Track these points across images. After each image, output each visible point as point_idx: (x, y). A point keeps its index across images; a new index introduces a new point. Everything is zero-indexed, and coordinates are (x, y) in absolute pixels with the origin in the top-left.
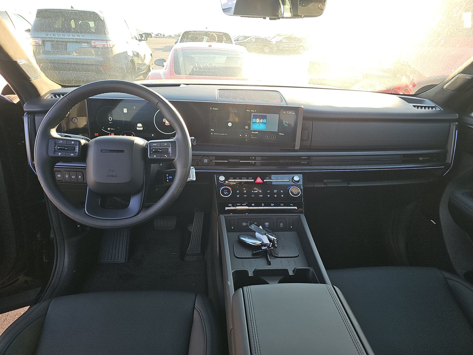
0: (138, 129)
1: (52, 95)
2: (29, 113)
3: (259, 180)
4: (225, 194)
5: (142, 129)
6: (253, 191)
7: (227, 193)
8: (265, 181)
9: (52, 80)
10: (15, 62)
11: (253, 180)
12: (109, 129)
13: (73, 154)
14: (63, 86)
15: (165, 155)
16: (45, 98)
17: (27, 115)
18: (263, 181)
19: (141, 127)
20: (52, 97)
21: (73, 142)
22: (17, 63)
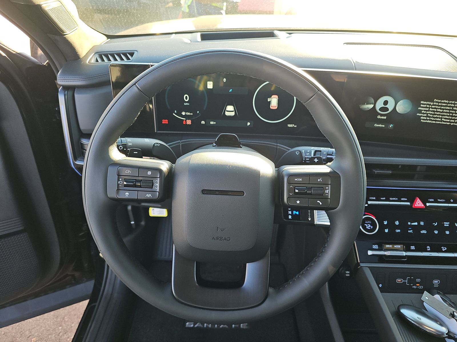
0: (227, 114)
1: (97, 56)
2: (66, 88)
3: (419, 204)
4: (368, 228)
5: (233, 114)
6: (409, 223)
7: (370, 227)
8: (428, 204)
9: (93, 28)
10: (39, 7)
11: (409, 203)
12: (183, 113)
13: (150, 195)
14: (108, 37)
15: (318, 201)
16: (87, 62)
17: (64, 92)
18: (425, 205)
19: (233, 111)
20: (97, 61)
21: (149, 173)
22: (41, 7)
